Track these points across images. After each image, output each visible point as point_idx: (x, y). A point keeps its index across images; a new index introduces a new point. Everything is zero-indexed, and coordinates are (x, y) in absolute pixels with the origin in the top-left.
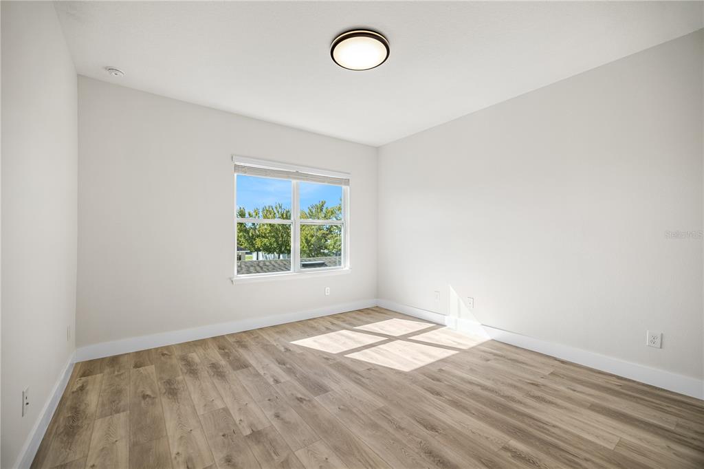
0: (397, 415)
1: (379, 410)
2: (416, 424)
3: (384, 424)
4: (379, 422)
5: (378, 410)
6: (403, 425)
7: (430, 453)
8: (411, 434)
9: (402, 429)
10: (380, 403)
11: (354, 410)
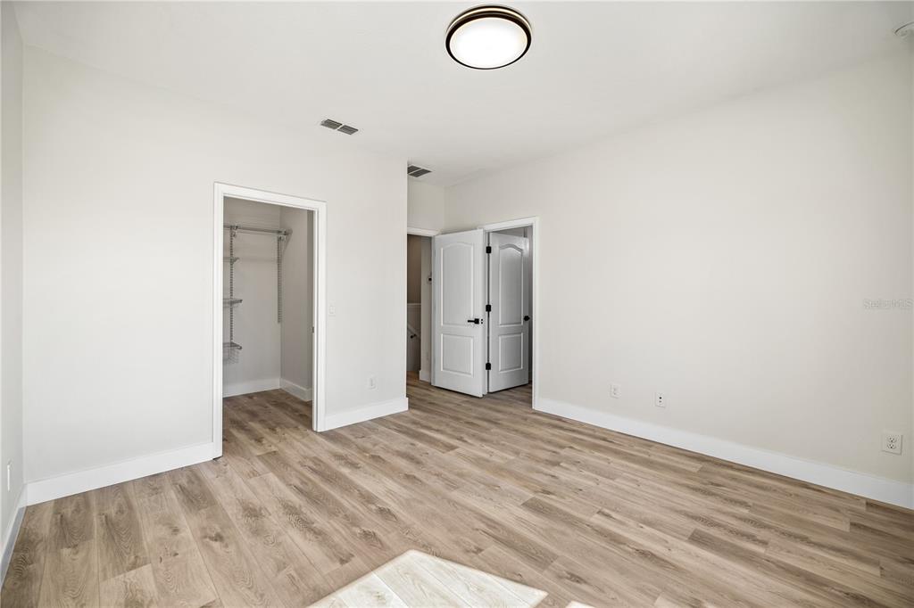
0: (438, 485)
1: (455, 488)
2: (421, 479)
3: (452, 477)
4: (457, 478)
5: (458, 488)
6: (436, 477)
7: (418, 463)
8: (430, 472)
9: (435, 475)
10: (455, 495)
11: (482, 486)
